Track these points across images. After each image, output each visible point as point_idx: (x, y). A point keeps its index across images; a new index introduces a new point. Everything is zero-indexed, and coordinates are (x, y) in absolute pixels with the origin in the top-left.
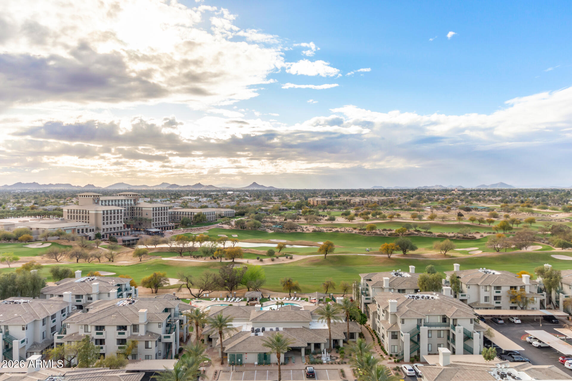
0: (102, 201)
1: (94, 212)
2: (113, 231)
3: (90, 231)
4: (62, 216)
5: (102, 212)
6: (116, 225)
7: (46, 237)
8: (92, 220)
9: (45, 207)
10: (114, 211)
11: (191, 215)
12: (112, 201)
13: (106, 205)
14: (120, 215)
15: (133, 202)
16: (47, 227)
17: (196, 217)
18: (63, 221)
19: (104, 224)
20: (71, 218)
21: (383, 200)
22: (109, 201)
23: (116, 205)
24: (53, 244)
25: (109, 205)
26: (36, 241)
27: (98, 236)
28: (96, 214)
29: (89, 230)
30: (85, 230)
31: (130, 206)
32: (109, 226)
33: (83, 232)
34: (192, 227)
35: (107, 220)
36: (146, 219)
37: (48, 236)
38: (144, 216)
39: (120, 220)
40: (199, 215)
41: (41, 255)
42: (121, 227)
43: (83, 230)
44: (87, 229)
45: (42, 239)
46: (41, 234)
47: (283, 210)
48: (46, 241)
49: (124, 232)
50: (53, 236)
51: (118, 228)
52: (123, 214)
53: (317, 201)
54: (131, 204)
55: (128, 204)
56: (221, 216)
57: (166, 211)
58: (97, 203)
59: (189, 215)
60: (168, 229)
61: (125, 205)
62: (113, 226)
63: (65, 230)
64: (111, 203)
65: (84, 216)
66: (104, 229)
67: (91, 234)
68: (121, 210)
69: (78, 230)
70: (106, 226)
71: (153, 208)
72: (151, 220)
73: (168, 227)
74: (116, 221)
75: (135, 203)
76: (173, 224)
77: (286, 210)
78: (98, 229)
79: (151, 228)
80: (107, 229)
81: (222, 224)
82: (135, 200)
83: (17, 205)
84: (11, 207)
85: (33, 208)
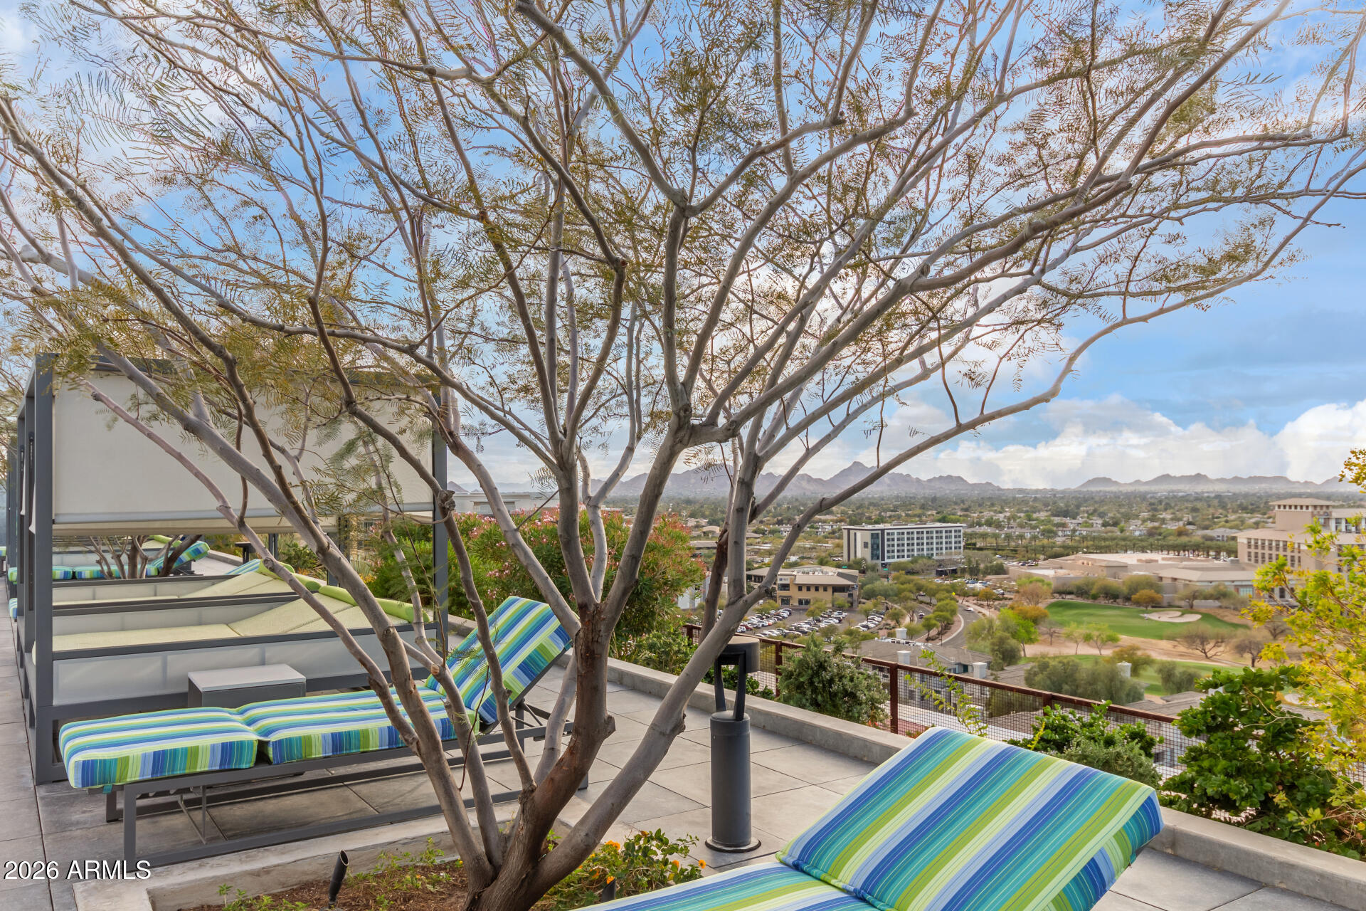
4: (1234, 553)
7: (1191, 601)
9: (1209, 532)
16: (1194, 576)
18: (1236, 565)
20: (1256, 559)
24: (1206, 617)
26: (1170, 606)
33: (1282, 596)
37: (1195, 597)
41: (1171, 638)
45: (1183, 603)
46: (1183, 592)
48: (1191, 609)
50: (1206, 598)
63: (1237, 588)
65: (1288, 556)
83: (1150, 525)
84: (1136, 529)
85: (1180, 533)
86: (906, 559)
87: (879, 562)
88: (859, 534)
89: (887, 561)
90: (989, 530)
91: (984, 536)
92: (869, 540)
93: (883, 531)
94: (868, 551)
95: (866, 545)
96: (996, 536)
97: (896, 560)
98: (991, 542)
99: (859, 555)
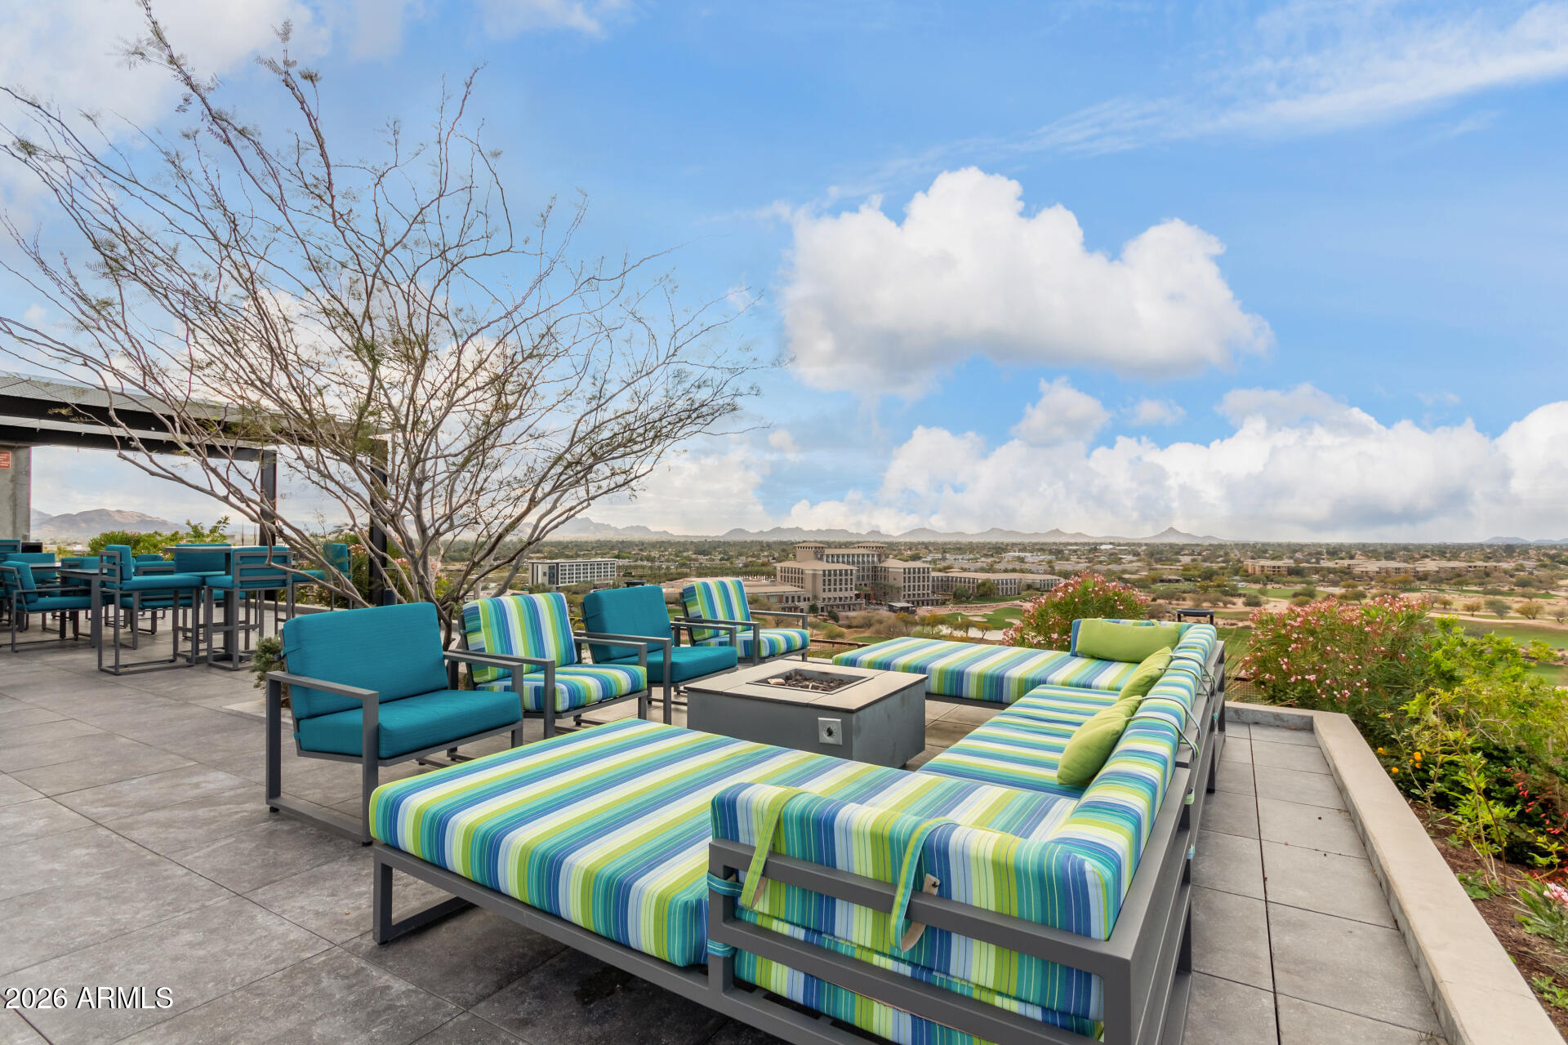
0: (828, 556)
1: (811, 572)
2: (838, 602)
3: (805, 600)
4: (775, 576)
5: (821, 572)
6: (843, 594)
8: (808, 584)
10: (841, 571)
11: (974, 583)
12: (843, 556)
13: (833, 562)
14: (849, 577)
15: (876, 559)
17: (979, 586)
18: (773, 583)
19: (824, 590)
20: (785, 580)
21: (1453, 568)
22: (838, 556)
23: (848, 563)
25: (838, 562)
27: (813, 609)
28: (814, 576)
29: (802, 599)
30: (796, 598)
31: (871, 565)
32: (832, 595)
33: (793, 601)
34: (969, 603)
35: (829, 585)
36: (891, 587)
38: (891, 582)
39: (849, 586)
40: (983, 584)
42: (851, 598)
43: (793, 597)
44: (799, 597)
47: (1170, 581)
49: (854, 605)
51: (846, 598)
52: (854, 577)
53: (1263, 567)
54: (873, 562)
55: (863, 562)
56: (1029, 587)
57: (926, 575)
58: (821, 559)
59: (969, 583)
60: (928, 605)
61: (858, 562)
62: (838, 594)
63: (768, 597)
64: (841, 559)
65: (796, 577)
66: (824, 599)
67: (803, 605)
68: (851, 570)
69: (787, 598)
70: (827, 595)
71: (905, 569)
72: (899, 588)
73: (928, 601)
74: (844, 586)
75: (879, 560)
76: (940, 597)
77: (1177, 581)
78: (815, 597)
79: (899, 601)
80: (830, 599)
81: (1026, 601)
82: (879, 556)
83: (750, 559)
84: (740, 563)
85: (763, 565)
86: (574, 583)
87: (555, 586)
88: (540, 566)
89: (560, 585)
90: (645, 563)
91: (636, 567)
92: (547, 570)
93: (558, 564)
94: (547, 578)
95: (545, 574)
96: (643, 567)
97: (567, 584)
98: (640, 572)
99: (540, 581)
